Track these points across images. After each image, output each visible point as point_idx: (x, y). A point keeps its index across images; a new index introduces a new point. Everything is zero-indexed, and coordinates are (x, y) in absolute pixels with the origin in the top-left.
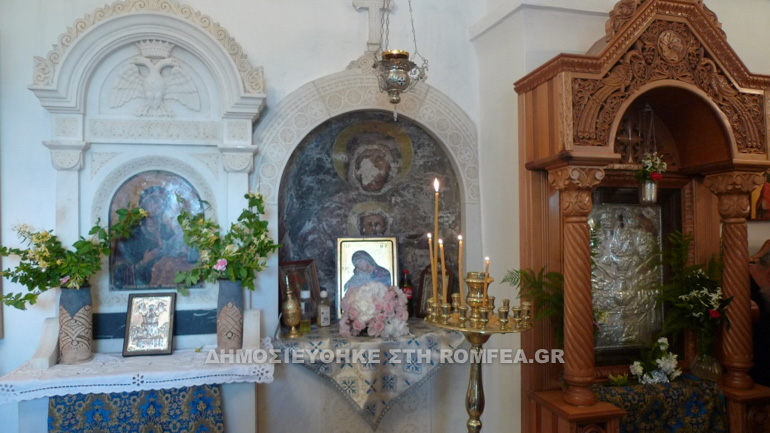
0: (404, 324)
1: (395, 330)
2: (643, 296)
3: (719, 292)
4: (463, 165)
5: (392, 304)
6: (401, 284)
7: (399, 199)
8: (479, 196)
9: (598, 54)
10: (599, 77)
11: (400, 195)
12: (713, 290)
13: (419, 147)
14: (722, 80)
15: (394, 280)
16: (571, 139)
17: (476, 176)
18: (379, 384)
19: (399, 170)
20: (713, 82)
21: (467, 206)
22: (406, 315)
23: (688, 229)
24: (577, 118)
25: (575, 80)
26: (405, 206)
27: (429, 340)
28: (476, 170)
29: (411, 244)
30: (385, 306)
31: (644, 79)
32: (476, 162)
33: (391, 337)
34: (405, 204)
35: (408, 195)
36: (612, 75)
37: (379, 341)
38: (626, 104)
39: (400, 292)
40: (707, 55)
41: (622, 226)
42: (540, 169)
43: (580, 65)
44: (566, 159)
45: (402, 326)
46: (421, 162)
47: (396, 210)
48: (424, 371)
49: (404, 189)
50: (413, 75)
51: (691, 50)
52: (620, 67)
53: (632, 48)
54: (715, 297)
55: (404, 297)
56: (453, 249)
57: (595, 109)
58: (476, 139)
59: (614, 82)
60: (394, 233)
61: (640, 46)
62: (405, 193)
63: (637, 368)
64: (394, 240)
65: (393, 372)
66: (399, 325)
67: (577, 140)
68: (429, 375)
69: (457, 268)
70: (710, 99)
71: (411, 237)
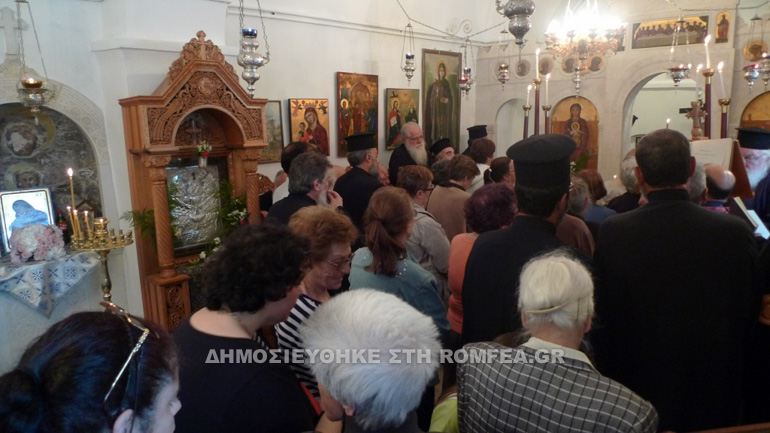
0: (61, 249)
1: (55, 254)
2: (209, 215)
3: (245, 211)
4: (95, 139)
5: (51, 237)
6: (57, 221)
7: (47, 161)
8: (108, 159)
9: (161, 95)
10: (164, 106)
11: (48, 157)
12: (241, 211)
13: (59, 124)
14: (236, 102)
15: (51, 220)
16: (148, 141)
17: (106, 145)
18: (47, 290)
19: (45, 140)
20: (232, 105)
21: (101, 167)
22: (62, 243)
23: (232, 177)
24: (151, 130)
25: (149, 109)
26: (53, 165)
27: (81, 257)
28: (105, 141)
29: (63, 192)
30: (45, 240)
31: (191, 105)
32: (105, 136)
33: (53, 259)
34: (53, 164)
35: (54, 157)
36: (172, 105)
37: (44, 263)
38: (180, 121)
39: (56, 228)
40: (228, 89)
41: (194, 178)
42: (136, 154)
43: (150, 101)
44: (148, 153)
45: (60, 251)
46: (63, 134)
47: (46, 168)
48: (80, 276)
49: (50, 153)
50: (46, 96)
51: (219, 87)
52: (176, 100)
53: (184, 88)
54: (242, 214)
55: (59, 232)
56: (95, 193)
57: (162, 123)
58: (102, 119)
59: (172, 109)
60: (46, 184)
61: (187, 86)
62: (52, 156)
63: (203, 255)
64: (47, 190)
65: (57, 280)
66: (58, 250)
67: (152, 141)
68: (84, 278)
69: (100, 206)
70: (230, 113)
71: (61, 187)
